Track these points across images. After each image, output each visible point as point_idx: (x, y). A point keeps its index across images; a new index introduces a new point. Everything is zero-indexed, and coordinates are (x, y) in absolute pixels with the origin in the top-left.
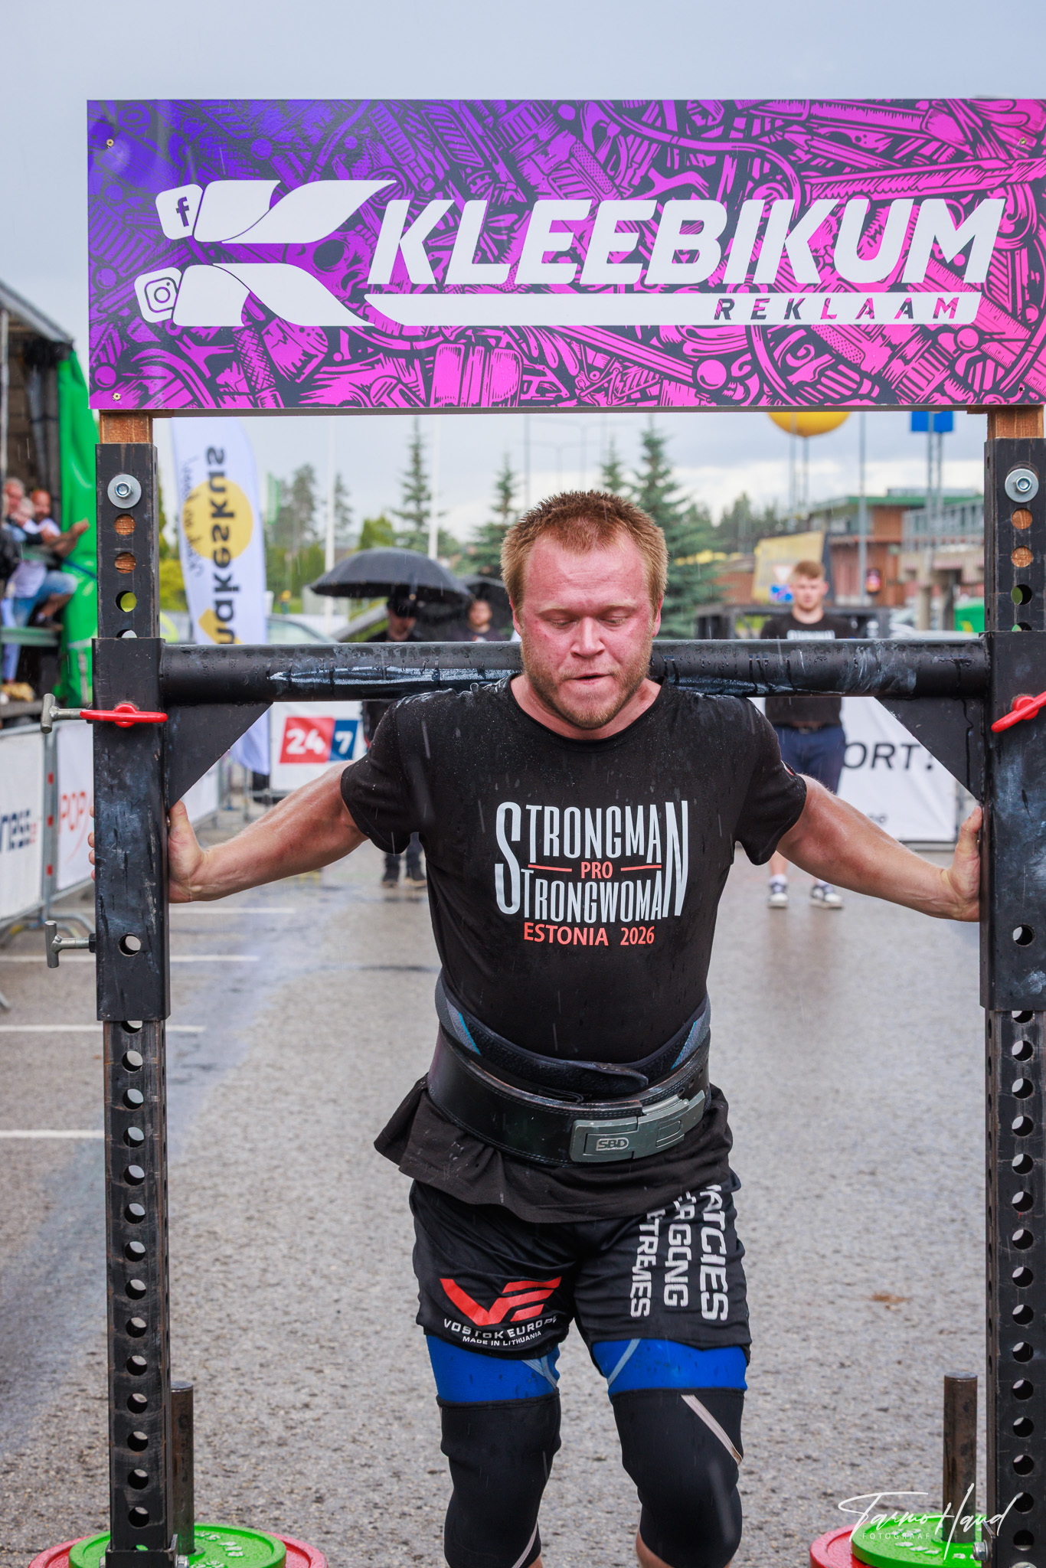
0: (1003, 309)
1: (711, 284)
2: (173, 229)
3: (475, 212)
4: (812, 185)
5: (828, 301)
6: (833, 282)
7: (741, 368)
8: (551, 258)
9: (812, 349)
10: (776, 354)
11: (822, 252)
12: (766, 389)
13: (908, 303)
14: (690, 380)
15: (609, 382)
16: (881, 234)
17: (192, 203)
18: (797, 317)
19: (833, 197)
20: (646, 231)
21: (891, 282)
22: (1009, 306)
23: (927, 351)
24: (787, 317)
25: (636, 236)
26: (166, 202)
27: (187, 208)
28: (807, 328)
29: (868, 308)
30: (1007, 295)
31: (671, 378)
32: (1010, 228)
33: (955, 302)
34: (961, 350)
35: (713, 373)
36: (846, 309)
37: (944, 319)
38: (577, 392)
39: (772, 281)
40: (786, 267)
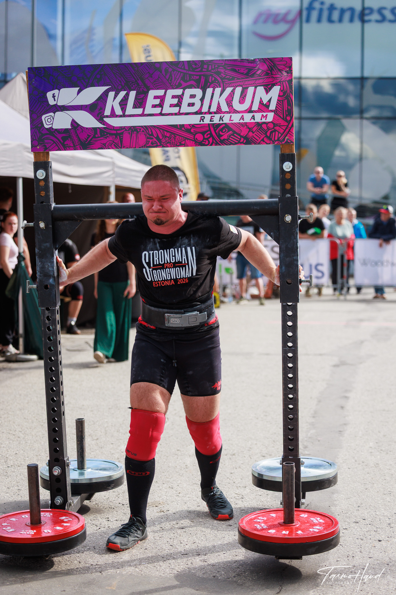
0: (280, 116)
1: (198, 112)
2: (51, 102)
3: (133, 94)
4: (226, 83)
5: (231, 116)
6: (232, 111)
7: (207, 136)
8: (154, 106)
9: (227, 129)
10: (217, 131)
11: (229, 102)
12: (214, 141)
13: (253, 116)
14: (193, 139)
15: (171, 140)
16: (246, 97)
17: (56, 95)
18: (223, 121)
19: (232, 87)
20: (180, 98)
21: (248, 110)
22: (282, 116)
23: (259, 129)
24: (220, 121)
25: (177, 99)
26: (49, 95)
27: (55, 96)
28: (225, 124)
29: (242, 118)
30: (281, 113)
31: (188, 139)
32: (282, 94)
33: (267, 115)
34: (268, 129)
35: (199, 137)
36: (236, 118)
37: (264, 120)
38: (162, 143)
39: (215, 111)
40: (220, 107)
